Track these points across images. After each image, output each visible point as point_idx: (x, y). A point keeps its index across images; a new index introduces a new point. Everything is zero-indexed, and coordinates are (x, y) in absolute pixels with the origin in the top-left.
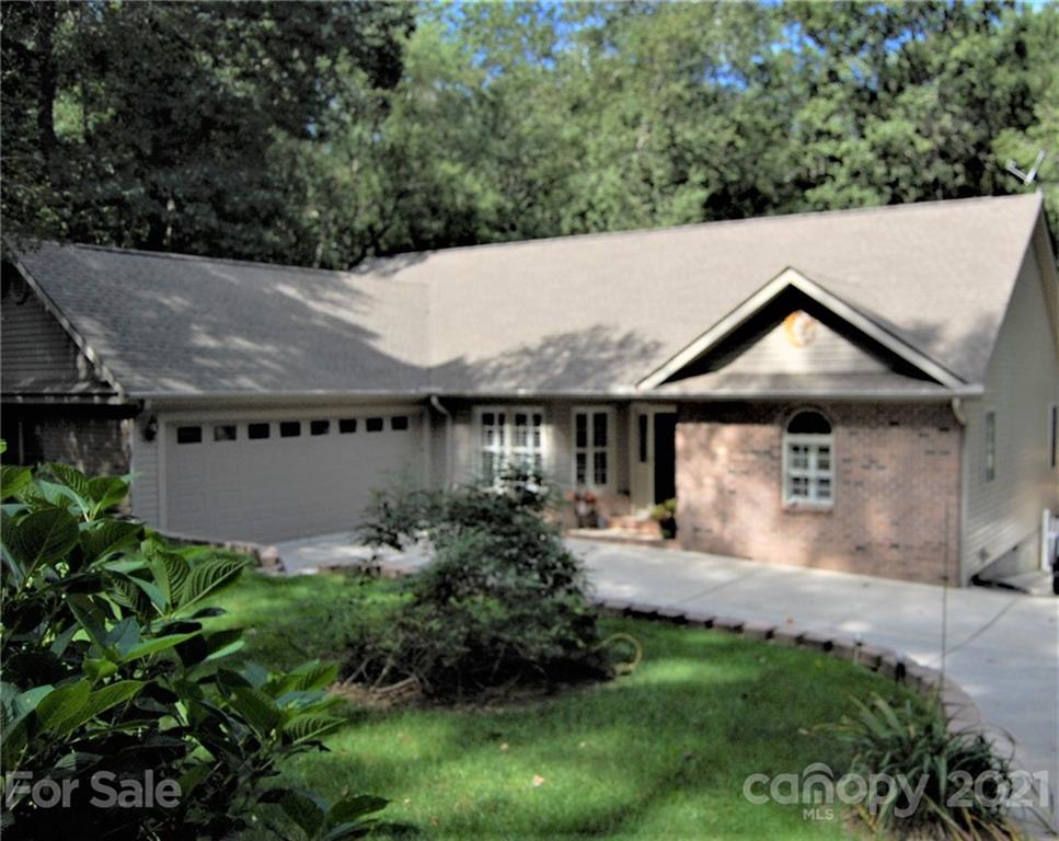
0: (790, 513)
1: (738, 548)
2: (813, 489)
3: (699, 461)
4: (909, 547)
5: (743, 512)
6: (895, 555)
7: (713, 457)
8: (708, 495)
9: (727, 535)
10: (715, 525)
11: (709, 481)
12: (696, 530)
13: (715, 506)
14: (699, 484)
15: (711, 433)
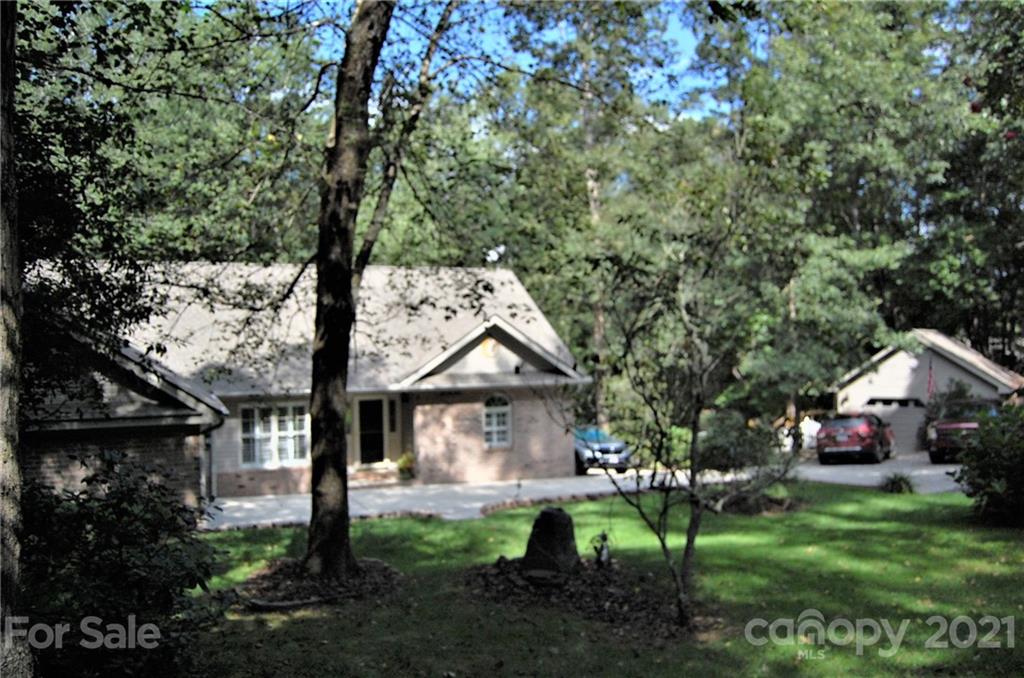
0: (490, 452)
1: (459, 478)
2: (495, 437)
3: (433, 429)
4: (551, 461)
5: (462, 457)
6: (545, 466)
7: (443, 426)
8: (440, 448)
9: (452, 471)
10: (444, 466)
11: (440, 440)
12: (431, 471)
13: (444, 455)
14: (434, 442)
15: (442, 411)
